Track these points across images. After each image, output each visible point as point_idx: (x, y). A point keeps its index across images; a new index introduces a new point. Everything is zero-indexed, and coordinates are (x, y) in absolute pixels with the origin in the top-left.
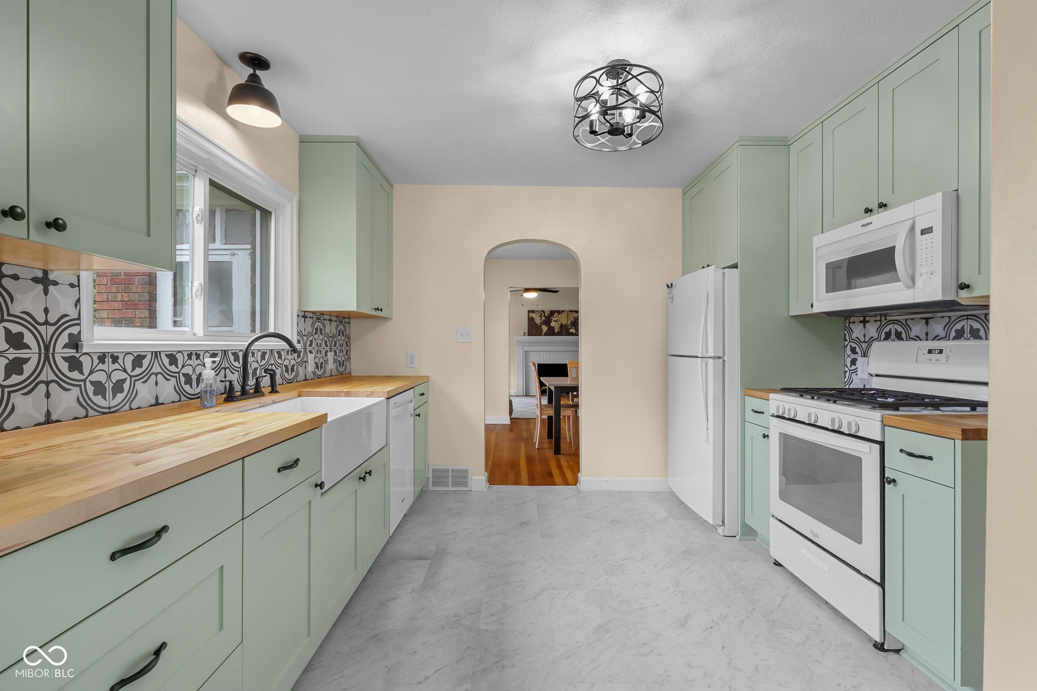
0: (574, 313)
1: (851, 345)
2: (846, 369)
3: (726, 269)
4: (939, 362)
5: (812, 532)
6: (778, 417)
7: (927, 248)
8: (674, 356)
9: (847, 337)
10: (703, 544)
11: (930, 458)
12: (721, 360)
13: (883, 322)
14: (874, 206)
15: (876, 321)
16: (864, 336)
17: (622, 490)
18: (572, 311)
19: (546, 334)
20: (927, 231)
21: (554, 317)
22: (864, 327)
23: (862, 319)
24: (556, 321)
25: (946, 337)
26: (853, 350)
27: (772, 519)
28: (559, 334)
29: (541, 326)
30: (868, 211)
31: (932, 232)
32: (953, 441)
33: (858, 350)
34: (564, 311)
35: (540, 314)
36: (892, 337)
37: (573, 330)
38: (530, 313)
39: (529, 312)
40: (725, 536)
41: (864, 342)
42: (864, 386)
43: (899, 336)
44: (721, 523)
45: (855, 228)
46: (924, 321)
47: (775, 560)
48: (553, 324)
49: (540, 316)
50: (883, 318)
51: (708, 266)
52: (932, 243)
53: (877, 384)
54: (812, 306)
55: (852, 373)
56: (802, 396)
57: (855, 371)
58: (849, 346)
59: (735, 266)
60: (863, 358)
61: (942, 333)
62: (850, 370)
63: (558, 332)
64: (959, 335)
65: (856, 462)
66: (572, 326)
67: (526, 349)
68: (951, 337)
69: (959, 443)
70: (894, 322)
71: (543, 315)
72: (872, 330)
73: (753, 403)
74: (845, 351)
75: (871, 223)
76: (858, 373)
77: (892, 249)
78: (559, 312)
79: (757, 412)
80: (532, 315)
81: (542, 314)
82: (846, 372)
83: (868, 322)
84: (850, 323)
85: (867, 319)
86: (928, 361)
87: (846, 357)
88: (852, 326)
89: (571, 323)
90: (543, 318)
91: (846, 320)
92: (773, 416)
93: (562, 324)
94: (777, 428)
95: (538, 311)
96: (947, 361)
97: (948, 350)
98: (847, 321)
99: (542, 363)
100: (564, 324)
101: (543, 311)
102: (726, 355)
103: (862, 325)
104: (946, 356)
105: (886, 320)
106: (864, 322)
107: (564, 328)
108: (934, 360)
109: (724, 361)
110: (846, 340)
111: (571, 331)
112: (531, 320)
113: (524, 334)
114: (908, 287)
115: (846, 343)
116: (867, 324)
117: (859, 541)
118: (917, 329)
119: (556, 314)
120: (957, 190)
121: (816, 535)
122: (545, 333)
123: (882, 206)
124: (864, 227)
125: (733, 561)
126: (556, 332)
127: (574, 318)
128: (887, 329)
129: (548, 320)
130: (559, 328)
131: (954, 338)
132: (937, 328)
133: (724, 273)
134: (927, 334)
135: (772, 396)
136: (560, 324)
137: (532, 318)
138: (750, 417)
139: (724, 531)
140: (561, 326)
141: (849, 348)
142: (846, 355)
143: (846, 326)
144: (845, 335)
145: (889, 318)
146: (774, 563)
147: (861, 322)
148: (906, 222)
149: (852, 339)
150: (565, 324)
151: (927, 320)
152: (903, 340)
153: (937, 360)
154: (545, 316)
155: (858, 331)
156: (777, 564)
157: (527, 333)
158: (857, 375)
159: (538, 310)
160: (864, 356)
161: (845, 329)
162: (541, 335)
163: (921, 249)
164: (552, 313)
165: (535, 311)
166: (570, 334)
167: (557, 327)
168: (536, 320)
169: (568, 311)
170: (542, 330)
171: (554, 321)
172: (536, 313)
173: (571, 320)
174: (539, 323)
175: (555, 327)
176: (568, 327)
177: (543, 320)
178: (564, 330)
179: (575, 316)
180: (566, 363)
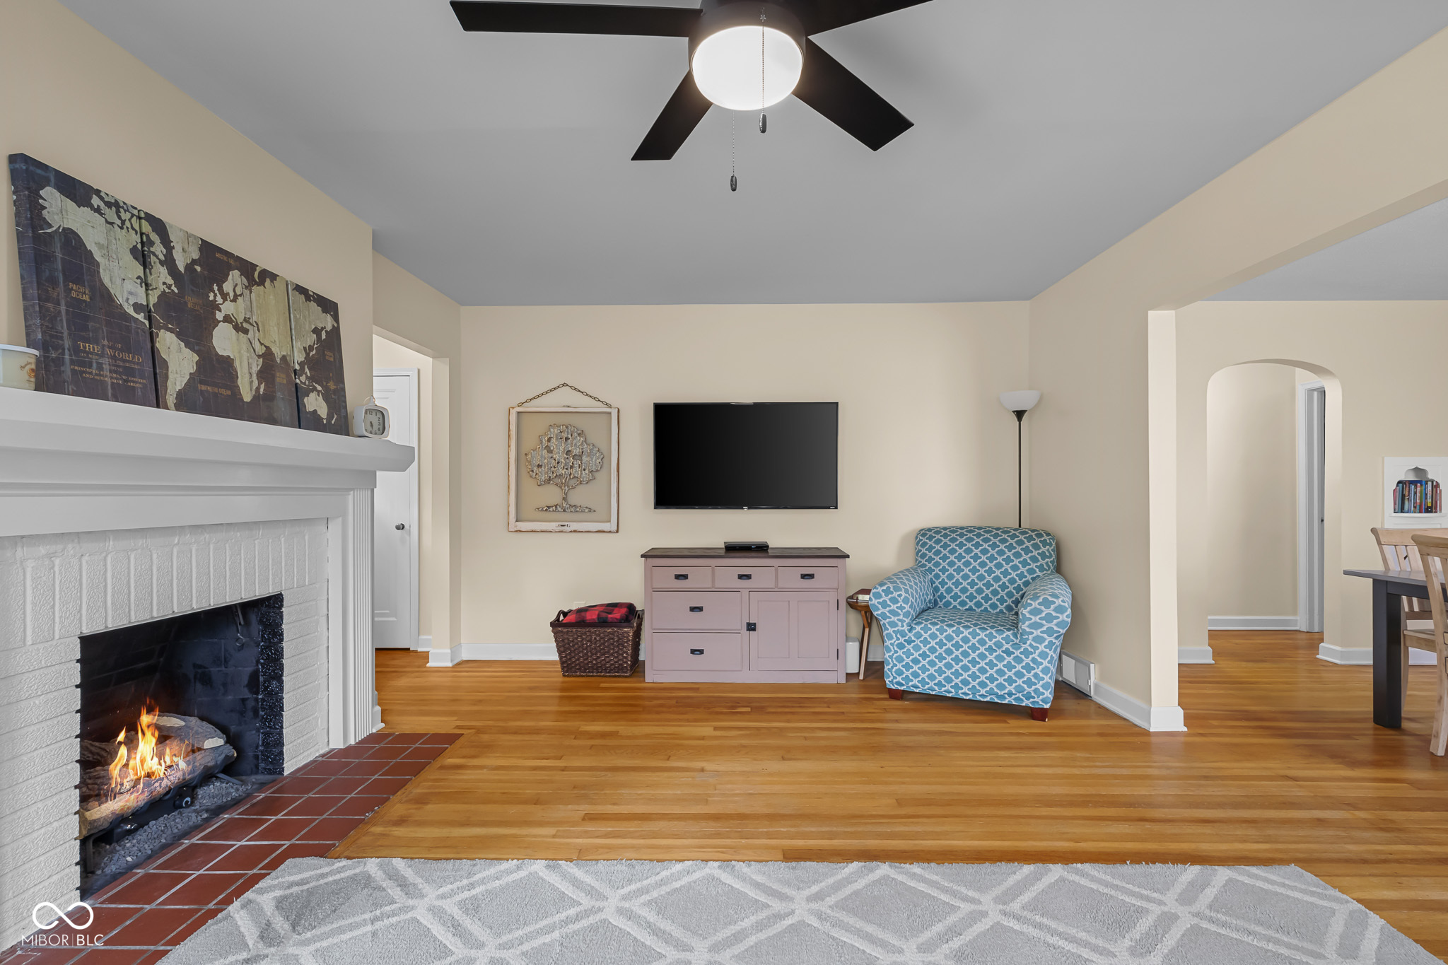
0: (313, 305)
18: (306, 293)
19: (189, 402)
21: (225, 296)
24: (237, 328)
28: (259, 411)
29: (151, 334)
34: (274, 278)
37: (315, 403)
39: (24, 171)
48: (224, 340)
49: (139, 256)
63: (257, 397)
66: (313, 378)
71: (159, 249)
78: (248, 272)
80: (50, 205)
81: (146, 243)
89: (309, 361)
90: (161, 277)
93: (268, 355)
99: (114, 622)
100: (278, 352)
101: (160, 229)
107: (278, 377)
111: (312, 402)
112: (48, 257)
119: (237, 278)
122: (180, 395)
126: (245, 392)
127: (317, 331)
129: (192, 302)
130: (259, 375)
136: (260, 350)
140: (269, 366)
150: (284, 358)
154: (169, 262)
157: (21, 366)
159: (122, 197)
162: (159, 403)
164: (213, 262)
165: (98, 192)
166: (314, 423)
167: (250, 368)
168: (106, 281)
169: (301, 290)
170: (157, 367)
171: (227, 319)
172: (98, 210)
173: (311, 348)
174: (137, 307)
175: (237, 364)
176: (303, 378)
177: (162, 287)
178: (279, 395)
179: (320, 326)
180: (271, 591)
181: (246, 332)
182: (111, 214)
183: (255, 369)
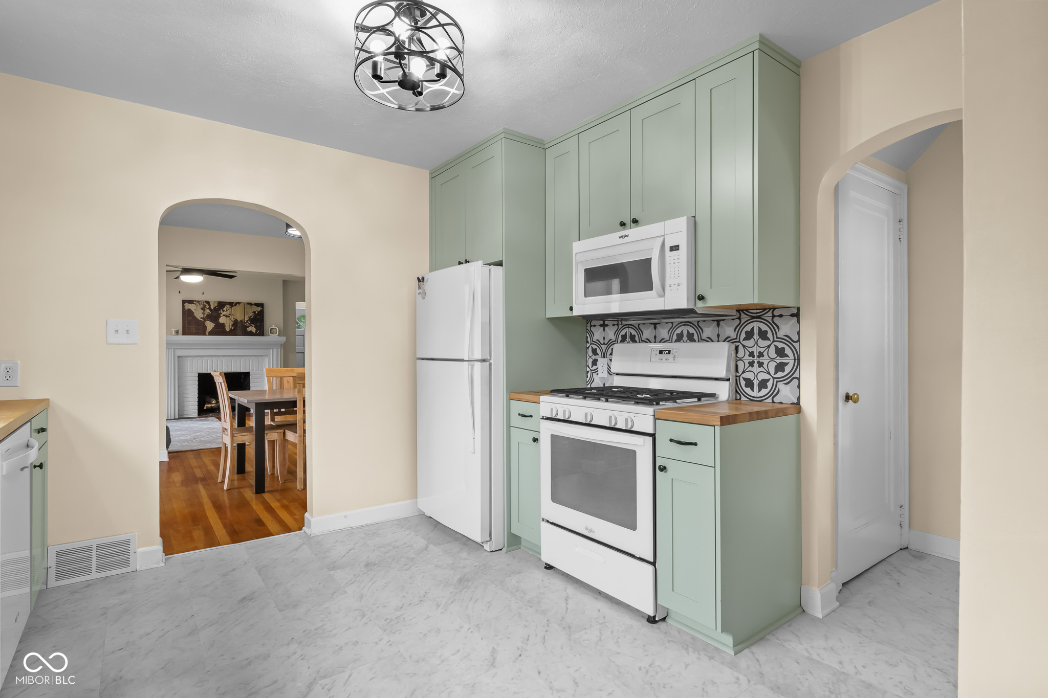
0: (254, 306)
1: (592, 347)
2: (588, 369)
3: (492, 266)
4: (668, 361)
5: (586, 529)
6: (548, 419)
7: (674, 263)
8: (423, 359)
9: (589, 340)
10: (476, 566)
11: (695, 444)
12: (488, 363)
13: (620, 326)
14: (628, 221)
15: (614, 325)
16: (604, 338)
17: (364, 524)
18: (251, 304)
19: (211, 333)
20: (675, 248)
21: (223, 311)
22: (604, 330)
23: (601, 322)
24: (227, 316)
25: (669, 340)
26: (594, 352)
27: (544, 524)
28: (232, 333)
29: (204, 322)
30: (623, 224)
31: (679, 250)
32: (713, 427)
33: (598, 351)
34: (239, 303)
35: (202, 306)
36: (627, 340)
37: (252, 329)
38: (186, 305)
39: (184, 302)
40: (493, 551)
41: (604, 344)
42: (604, 384)
43: (633, 339)
44: (488, 539)
45: (613, 238)
46: (653, 326)
47: (546, 564)
48: (222, 320)
49: (202, 309)
50: (620, 323)
51: (467, 262)
52: (678, 259)
53: (618, 382)
54: (571, 309)
55: (593, 373)
56: (567, 396)
57: (596, 371)
58: (590, 348)
59: (500, 264)
60: (603, 359)
61: (667, 337)
62: (591, 370)
63: (231, 330)
64: (680, 338)
65: (630, 455)
66: (251, 323)
67: (180, 353)
68: (674, 340)
69: (718, 428)
70: (629, 326)
71: (207, 306)
72: (610, 333)
73: (519, 407)
74: (587, 353)
75: (628, 236)
76: (599, 372)
77: (648, 261)
78: (231, 304)
79: (524, 416)
80: (188, 306)
81: (205, 306)
82: (588, 372)
83: (607, 325)
84: (591, 326)
85: (606, 323)
86: (660, 361)
87: (588, 358)
88: (593, 329)
89: (250, 319)
90: (208, 311)
91: (587, 323)
92: (543, 419)
93: (236, 321)
94: (547, 430)
95: (199, 302)
96: (674, 360)
97: (675, 351)
98: (589, 325)
100: (239, 320)
101: (208, 302)
102: (492, 358)
103: (602, 328)
104: (673, 355)
105: (622, 324)
106: (604, 326)
107: (239, 325)
108: (664, 360)
109: (490, 364)
110: (588, 342)
111: (249, 329)
112: (187, 315)
113: (177, 332)
114: (660, 296)
115: (588, 345)
116: (606, 328)
117: (634, 527)
118: (647, 333)
119: (227, 306)
120: (694, 217)
121: (591, 531)
122: (209, 332)
123: (635, 221)
124: (621, 239)
125: (510, 576)
126: (228, 330)
127: (254, 312)
128: (623, 333)
129: (214, 314)
130: (232, 325)
131: (676, 341)
132: (663, 332)
133: (490, 270)
134: (655, 337)
135: (543, 398)
136: (233, 320)
137: (190, 310)
138: (516, 420)
139: (491, 547)
140: (236, 323)
141: (590, 349)
142: (588, 356)
143: (587, 329)
144: (587, 337)
145: (624, 323)
146: (546, 568)
147: (601, 325)
148: (658, 239)
149: (593, 342)
150: (241, 320)
151: (655, 325)
152: (637, 342)
153: (666, 360)
154: (210, 308)
155: (598, 334)
156: (549, 567)
157: (181, 331)
158: (598, 374)
159: (201, 300)
160: (604, 357)
161: (587, 332)
162: (204, 334)
163: (670, 264)
164: (221, 305)
165: (195, 301)
166: (251, 334)
167: (229, 324)
168: (195, 315)
169: (248, 304)
170: (205, 328)
171: (224, 315)
172: (195, 304)
173: (251, 316)
174: (201, 318)
175: (226, 324)
176: (247, 324)
177: (207, 313)
178: (238, 328)
179: (255, 310)
180: (247, 370)
181: (229, 317)
182: (198, 304)
183: (231, 324)
